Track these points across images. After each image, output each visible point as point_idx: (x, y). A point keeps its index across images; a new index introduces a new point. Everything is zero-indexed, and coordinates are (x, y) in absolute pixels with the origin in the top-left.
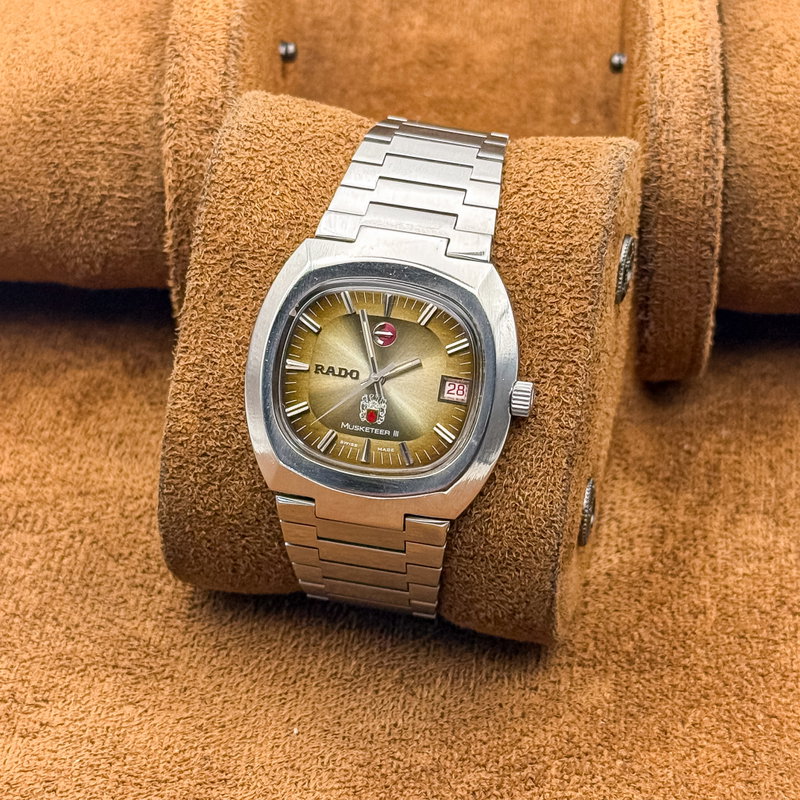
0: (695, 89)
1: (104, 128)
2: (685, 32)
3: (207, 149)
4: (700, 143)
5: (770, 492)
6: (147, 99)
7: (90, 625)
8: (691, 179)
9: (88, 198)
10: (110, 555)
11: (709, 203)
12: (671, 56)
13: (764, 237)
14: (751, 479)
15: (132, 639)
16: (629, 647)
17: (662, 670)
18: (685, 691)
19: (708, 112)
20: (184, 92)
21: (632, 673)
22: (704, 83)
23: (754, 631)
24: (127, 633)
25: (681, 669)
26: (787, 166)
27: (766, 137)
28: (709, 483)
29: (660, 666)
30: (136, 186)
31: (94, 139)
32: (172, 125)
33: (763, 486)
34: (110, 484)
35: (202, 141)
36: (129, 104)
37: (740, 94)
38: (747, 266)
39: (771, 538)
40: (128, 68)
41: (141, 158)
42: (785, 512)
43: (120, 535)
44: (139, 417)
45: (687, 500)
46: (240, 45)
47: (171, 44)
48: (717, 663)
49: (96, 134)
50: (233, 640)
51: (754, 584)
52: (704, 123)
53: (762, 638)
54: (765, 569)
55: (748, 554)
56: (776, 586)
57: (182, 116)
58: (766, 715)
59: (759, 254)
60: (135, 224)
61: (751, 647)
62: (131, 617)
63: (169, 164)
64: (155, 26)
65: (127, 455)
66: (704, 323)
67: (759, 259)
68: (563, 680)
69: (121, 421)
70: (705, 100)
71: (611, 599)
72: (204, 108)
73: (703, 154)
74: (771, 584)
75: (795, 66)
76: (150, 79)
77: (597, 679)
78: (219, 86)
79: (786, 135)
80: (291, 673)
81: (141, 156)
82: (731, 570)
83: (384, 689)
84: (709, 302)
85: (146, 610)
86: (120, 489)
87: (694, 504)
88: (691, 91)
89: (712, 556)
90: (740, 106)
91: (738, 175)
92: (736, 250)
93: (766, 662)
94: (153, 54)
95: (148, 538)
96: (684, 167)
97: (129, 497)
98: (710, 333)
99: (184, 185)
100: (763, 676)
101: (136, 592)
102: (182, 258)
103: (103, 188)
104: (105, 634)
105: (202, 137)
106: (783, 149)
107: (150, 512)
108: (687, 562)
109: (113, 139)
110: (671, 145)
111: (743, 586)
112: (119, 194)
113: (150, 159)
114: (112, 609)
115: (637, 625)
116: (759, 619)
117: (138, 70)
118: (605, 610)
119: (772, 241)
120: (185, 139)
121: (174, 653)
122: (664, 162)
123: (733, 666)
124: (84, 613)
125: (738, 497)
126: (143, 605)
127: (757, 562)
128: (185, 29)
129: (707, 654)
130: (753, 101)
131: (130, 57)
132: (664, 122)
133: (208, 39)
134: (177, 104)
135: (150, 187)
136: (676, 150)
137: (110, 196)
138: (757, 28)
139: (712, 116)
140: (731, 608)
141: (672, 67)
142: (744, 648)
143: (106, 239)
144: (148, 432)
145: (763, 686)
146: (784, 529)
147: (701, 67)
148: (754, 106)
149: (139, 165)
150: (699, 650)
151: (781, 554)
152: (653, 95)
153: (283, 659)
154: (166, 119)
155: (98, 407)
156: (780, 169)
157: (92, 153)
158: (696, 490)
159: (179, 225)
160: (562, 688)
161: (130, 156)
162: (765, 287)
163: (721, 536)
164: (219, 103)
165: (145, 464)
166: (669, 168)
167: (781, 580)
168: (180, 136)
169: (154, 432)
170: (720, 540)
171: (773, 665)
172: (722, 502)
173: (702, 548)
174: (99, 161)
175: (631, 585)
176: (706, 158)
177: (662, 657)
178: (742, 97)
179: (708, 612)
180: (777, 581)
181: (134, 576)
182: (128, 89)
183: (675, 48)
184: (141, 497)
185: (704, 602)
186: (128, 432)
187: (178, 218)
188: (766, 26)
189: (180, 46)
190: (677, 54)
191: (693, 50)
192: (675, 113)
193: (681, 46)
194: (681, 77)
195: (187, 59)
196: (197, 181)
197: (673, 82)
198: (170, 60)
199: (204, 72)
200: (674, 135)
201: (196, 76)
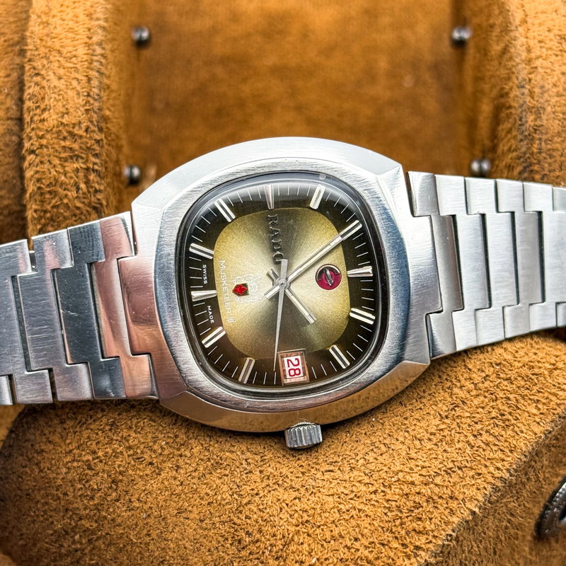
2: (549, 30)
3: (71, 178)
12: (538, 58)
20: (46, 115)
32: (33, 152)
35: (66, 169)
46: (103, 61)
47: (30, 60)
57: (44, 142)
72: (66, 134)
78: (83, 109)
88: (562, 95)
96: (558, 177)
99: (48, 215)
105: (66, 164)
110: (544, 155)
120: (47, 166)
128: (44, 43)
132: (535, 130)
133: (68, 55)
134: (38, 128)
136: (549, 160)
141: (540, 70)
152: (521, 101)
154: (27, 145)
168: (42, 162)
183: (541, 47)
189: (39, 63)
190: (544, 55)
191: (561, 51)
192: (547, 120)
193: (547, 46)
194: (550, 81)
195: (48, 78)
196: (62, 211)
197: (542, 87)
198: (29, 79)
199: (66, 93)
200: (546, 144)
201: (58, 98)
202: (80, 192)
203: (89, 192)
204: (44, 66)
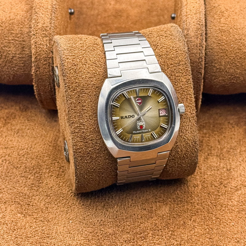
0: (196, 25)
1: (13, 35)
2: (193, 7)
3: (45, 42)
4: (198, 41)
5: (218, 150)
6: (27, 26)
7: (8, 189)
8: (195, 53)
9: (8, 57)
10: (14, 167)
11: (200, 60)
12: (189, 14)
13: (217, 71)
14: (213, 145)
15: (20, 193)
16: (174, 197)
17: (184, 204)
18: (191, 210)
19: (200, 32)
20: (38, 24)
21: (175, 204)
22: (199, 23)
23: (213, 192)
24: (19, 191)
25: (190, 203)
26: (224, 49)
27: (219, 40)
29: (183, 203)
30: (23, 53)
31: (10, 38)
32: (34, 35)
33: (216, 147)
34: (15, 145)
36: (21, 28)
37: (211, 27)
38: (212, 80)
39: (218, 163)
40: (21, 17)
41: (25, 45)
42: (223, 156)
43: (17, 161)
44: (24, 124)
46: (56, 10)
47: (34, 9)
48: (201, 202)
49: (11, 37)
50: (52, 194)
51: (213, 177)
52: (199, 35)
53: (215, 194)
54: (216, 173)
55: (211, 168)
56: (220, 178)
57: (37, 32)
58: (215, 218)
59: (216, 76)
60: (23, 65)
61: (212, 197)
62: (20, 186)
63: (33, 47)
64: (30, 3)
65: (20, 136)
66: (198, 97)
67: (216, 78)
68: (154, 206)
69: (18, 126)
70: (199, 28)
72: (44, 29)
73: (199, 45)
74: (218, 178)
75: (227, 18)
76: (28, 20)
77: (164, 206)
78: (49, 23)
79: (224, 39)
80: (70, 204)
81: (25, 44)
82: (206, 173)
83: (98, 209)
84: (200, 91)
85: (25, 184)
86: (18, 146)
88: (195, 25)
89: (200, 169)
90: (210, 30)
91: (209, 52)
92: (209, 75)
93: (216, 201)
94: (29, 12)
95: (26, 162)
96: (193, 49)
97: (20, 149)
98: (200, 100)
100: (215, 206)
101: (22, 178)
102: (37, 76)
103: (13, 54)
104: (12, 192)
105: (44, 38)
106: (223, 44)
107: (27, 154)
109: (16, 38)
110: (189, 42)
111: (210, 178)
112: (18, 56)
113: (28, 45)
114: (15, 184)
116: (214, 189)
117: (24, 17)
119: (220, 72)
120: (38, 39)
121: (33, 197)
123: (206, 203)
124: (6, 185)
125: (208, 151)
126: (24, 183)
127: (214, 171)
128: (39, 5)
129: (198, 199)
130: (214, 29)
131: (22, 13)
132: (187, 35)
133: (46, 8)
134: (36, 28)
135: (28, 53)
137: (15, 56)
138: (216, 6)
139: (202, 33)
140: (206, 185)
141: (189, 18)
142: (209, 197)
143: (14, 70)
144: (27, 129)
145: (215, 209)
146: (223, 161)
147: (198, 18)
148: (215, 30)
149: (24, 47)
150: (195, 198)
151: (221, 169)
152: (184, 27)
153: (67, 200)
154: (33, 33)
155: (11, 121)
156: (222, 50)
157: (10, 43)
159: (36, 66)
160: (153, 209)
161: (21, 44)
162: (218, 86)
163: (203, 163)
164: (49, 28)
165: (26, 139)
166: (188, 49)
167: (221, 176)
168: (37, 38)
169: (28, 129)
170: (202, 164)
171: (218, 202)
172: (204, 152)
174: (12, 45)
176: (199, 46)
177: (184, 200)
178: (211, 28)
179: (199, 186)
180: (220, 177)
181: (22, 174)
182: (21, 23)
183: (190, 12)
184: (24, 149)
185: (197, 183)
186: (21, 129)
187: (36, 63)
188: (219, 6)
191: (196, 13)
192: (190, 32)
193: (193, 11)
194: (192, 21)
195: (39, 14)
197: (190, 23)
198: (34, 14)
199: (44, 18)
200: (190, 39)
201: (42, 19)
202: (47, 46)
203: (50, 47)
204: (38, 11)
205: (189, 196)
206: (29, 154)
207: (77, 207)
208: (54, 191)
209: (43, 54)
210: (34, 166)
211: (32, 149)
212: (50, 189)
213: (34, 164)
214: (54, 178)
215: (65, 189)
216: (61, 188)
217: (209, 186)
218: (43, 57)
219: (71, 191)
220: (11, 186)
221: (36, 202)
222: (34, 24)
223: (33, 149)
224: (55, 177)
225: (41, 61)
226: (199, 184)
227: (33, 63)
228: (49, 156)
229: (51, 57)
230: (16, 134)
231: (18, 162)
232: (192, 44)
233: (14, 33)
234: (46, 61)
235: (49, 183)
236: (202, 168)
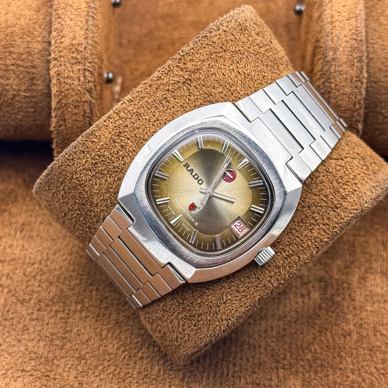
0: (351, 41)
1: (14, 56)
2: (344, 6)
3: (76, 74)
4: (353, 72)
5: (384, 262)
7: (8, 344)
8: (348, 93)
9: (5, 95)
10: (18, 300)
11: (357, 106)
12: (337, 21)
13: (385, 121)
14: (373, 252)
15: (32, 353)
16: (309, 356)
17: (328, 371)
18: (341, 384)
19: (358, 54)
20: (63, 40)
21: (311, 373)
22: (356, 38)
23: (378, 347)
24: (29, 349)
25: (338, 370)
28: (350, 255)
29: (326, 369)
30: (33, 89)
31: (8, 62)
32: (56, 59)
34: (17, 255)
35: (74, 69)
36: (28, 42)
37: (373, 40)
38: (375, 136)
39: (385, 288)
40: (27, 20)
41: (36, 74)
43: (24, 287)
44: (33, 213)
45: (338, 265)
46: (95, 11)
47: (55, 10)
48: (358, 367)
49: (10, 59)
50: (88, 353)
51: (376, 317)
52: (355, 61)
53: (382, 351)
54: (382, 308)
55: (373, 298)
57: (62, 54)
59: (381, 130)
60: (32, 110)
61: (376, 356)
62: (31, 339)
63: (54, 81)
65: (27, 238)
67: (381, 133)
68: (273, 378)
69: (23, 216)
70: (356, 47)
71: (298, 327)
72: (74, 50)
73: (355, 79)
76: (40, 27)
77: (292, 377)
78: (83, 37)
80: (122, 375)
82: (363, 308)
85: (39, 335)
86: (23, 258)
87: (342, 267)
88: (348, 42)
89: (353, 300)
90: (373, 47)
91: (372, 87)
94: (41, 12)
95: (39, 289)
96: (344, 86)
97: (28, 263)
99: (63, 94)
100: (383, 374)
101: (34, 323)
102: (61, 134)
103: (14, 90)
105: (74, 66)
107: (40, 273)
108: (339, 304)
109: (19, 62)
110: (337, 73)
111: (371, 318)
112: (23, 94)
113: (41, 74)
114: (20, 334)
115: (313, 342)
116: (380, 339)
117: (33, 21)
118: (295, 333)
120: (63, 67)
121: (56, 362)
122: (333, 83)
123: (367, 368)
124: (4, 337)
126: (38, 331)
127: (378, 304)
129: (352, 361)
130: (380, 44)
131: (29, 13)
132: (333, 60)
133: (76, 7)
134: (59, 46)
135: (41, 90)
136: (340, 77)
137: (18, 95)
139: (360, 57)
140: (364, 332)
141: (338, 28)
142: (372, 357)
143: (16, 118)
144: (38, 223)
145: (384, 381)
147: (354, 28)
148: (381, 47)
149: (35, 77)
150: (347, 359)
152: (327, 44)
153: (117, 366)
154: (53, 55)
155: (10, 207)
157: (8, 70)
158: (343, 259)
159: (60, 116)
160: (273, 384)
161: (29, 72)
163: (358, 287)
164: (83, 46)
165: (37, 243)
166: (335, 87)
168: (60, 65)
169: (41, 223)
170: (356, 290)
172: (357, 266)
173: (347, 294)
174: (11, 75)
175: (309, 317)
176: (356, 81)
177: (328, 363)
178: (374, 42)
179: (352, 334)
181: (32, 313)
182: (28, 33)
183: (339, 16)
184: (35, 263)
185: (349, 328)
186: (27, 222)
187: (59, 112)
189: (60, 12)
190: (340, 20)
191: (349, 18)
192: (340, 55)
193: (343, 15)
194: (342, 34)
195: (65, 20)
196: (70, 92)
197: (338, 37)
198: (55, 20)
199: (74, 28)
200: (339, 68)
201: (70, 30)
202: (81, 82)
203: (85, 82)
204: (63, 13)
205: (336, 355)
206: (45, 273)
207: (135, 381)
208: (92, 349)
209: (72, 96)
210: (54, 298)
211: (49, 263)
212: (84, 344)
213: (54, 293)
214: (91, 320)
215: (111, 343)
216: (104, 341)
217: (370, 333)
218: (73, 101)
219: (122, 349)
220: (14, 338)
221: (60, 371)
222: (56, 39)
223: (52, 262)
224: (93, 320)
225: (69, 107)
226: (352, 330)
227: (54, 111)
228: (81, 277)
229: (87, 102)
230: (18, 233)
231: (25, 290)
232: (343, 78)
233: (16, 52)
234: (77, 108)
235: (82, 331)
236: (356, 298)
